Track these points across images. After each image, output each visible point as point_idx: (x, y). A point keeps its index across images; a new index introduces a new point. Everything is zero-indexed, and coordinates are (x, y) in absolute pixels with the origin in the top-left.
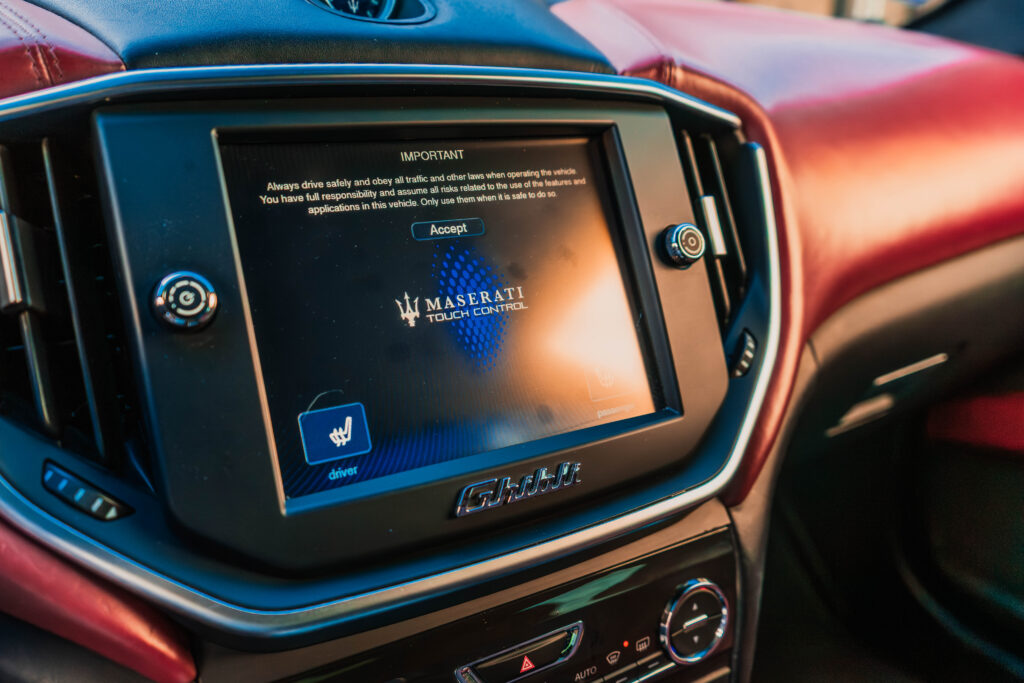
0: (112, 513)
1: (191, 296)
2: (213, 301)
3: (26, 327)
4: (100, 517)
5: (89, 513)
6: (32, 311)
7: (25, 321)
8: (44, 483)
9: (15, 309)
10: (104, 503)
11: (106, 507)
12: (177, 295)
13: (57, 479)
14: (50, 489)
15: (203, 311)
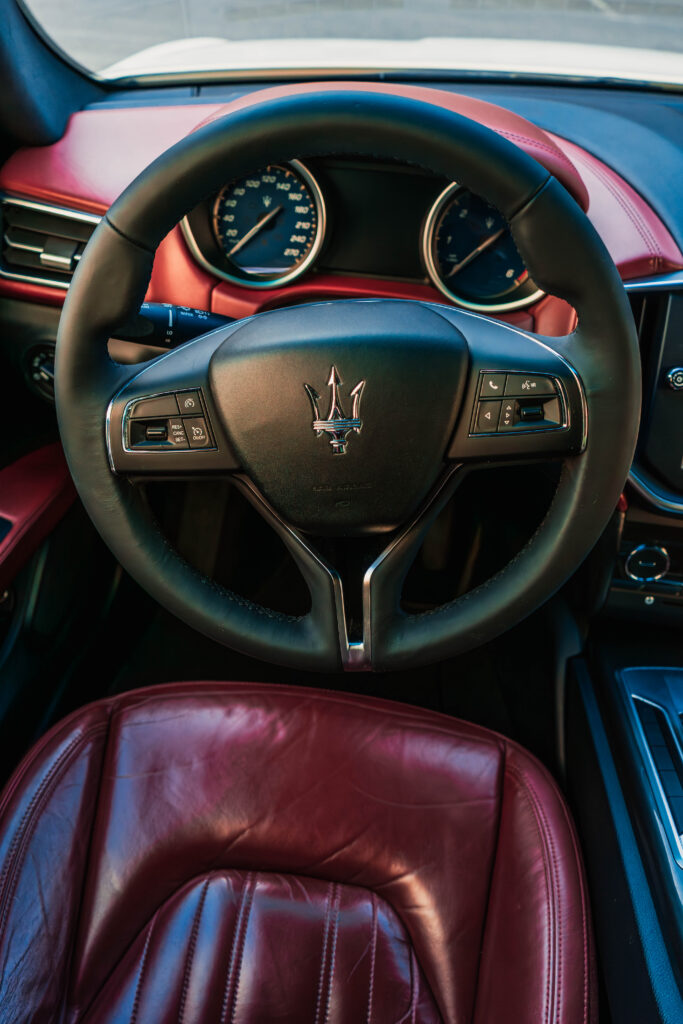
1: (681, 379)
12: (677, 377)
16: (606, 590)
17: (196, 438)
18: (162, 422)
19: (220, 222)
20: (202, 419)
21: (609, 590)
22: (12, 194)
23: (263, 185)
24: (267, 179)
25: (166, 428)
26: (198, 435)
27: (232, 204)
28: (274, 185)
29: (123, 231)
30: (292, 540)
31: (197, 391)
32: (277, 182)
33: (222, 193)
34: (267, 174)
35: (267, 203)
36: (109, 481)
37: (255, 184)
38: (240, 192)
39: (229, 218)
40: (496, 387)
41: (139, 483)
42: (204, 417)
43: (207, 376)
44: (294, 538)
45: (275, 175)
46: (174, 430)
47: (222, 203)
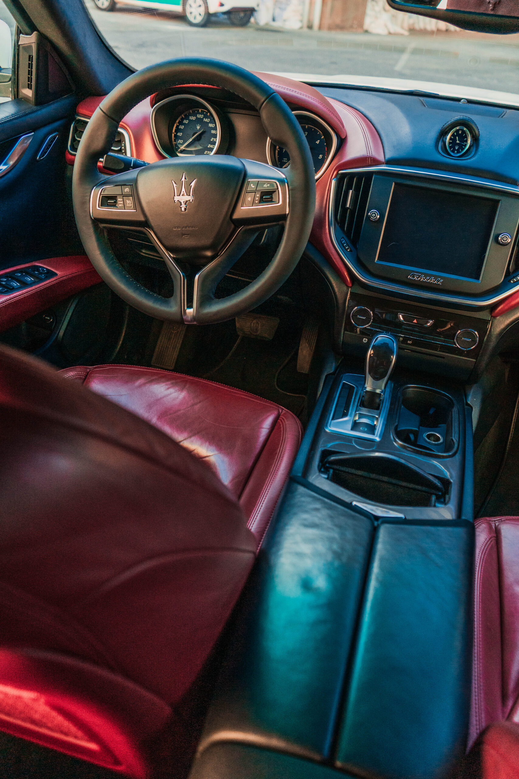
0: (349, 250)
1: (374, 215)
2: (378, 217)
3: (348, 212)
4: (347, 250)
5: (345, 248)
6: (350, 209)
7: (349, 210)
8: (341, 240)
9: (348, 208)
10: (348, 248)
11: (348, 249)
12: (372, 214)
13: (343, 241)
14: (341, 242)
15: (376, 218)
16: (342, 333)
17: (128, 205)
18: (114, 198)
19: (175, 136)
20: (131, 197)
21: (344, 333)
22: (82, 115)
23: (197, 118)
24: (199, 116)
25: (116, 200)
26: (129, 204)
27: (182, 127)
28: (202, 119)
29: (105, 111)
30: (165, 256)
31: (131, 185)
32: (204, 118)
33: (177, 121)
34: (199, 114)
35: (198, 128)
36: (90, 222)
37: (193, 118)
38: (186, 122)
39: (180, 134)
40: (253, 187)
41: (104, 227)
42: (132, 196)
43: (135, 181)
44: (171, 261)
45: (203, 114)
46: (119, 201)
47: (177, 127)
